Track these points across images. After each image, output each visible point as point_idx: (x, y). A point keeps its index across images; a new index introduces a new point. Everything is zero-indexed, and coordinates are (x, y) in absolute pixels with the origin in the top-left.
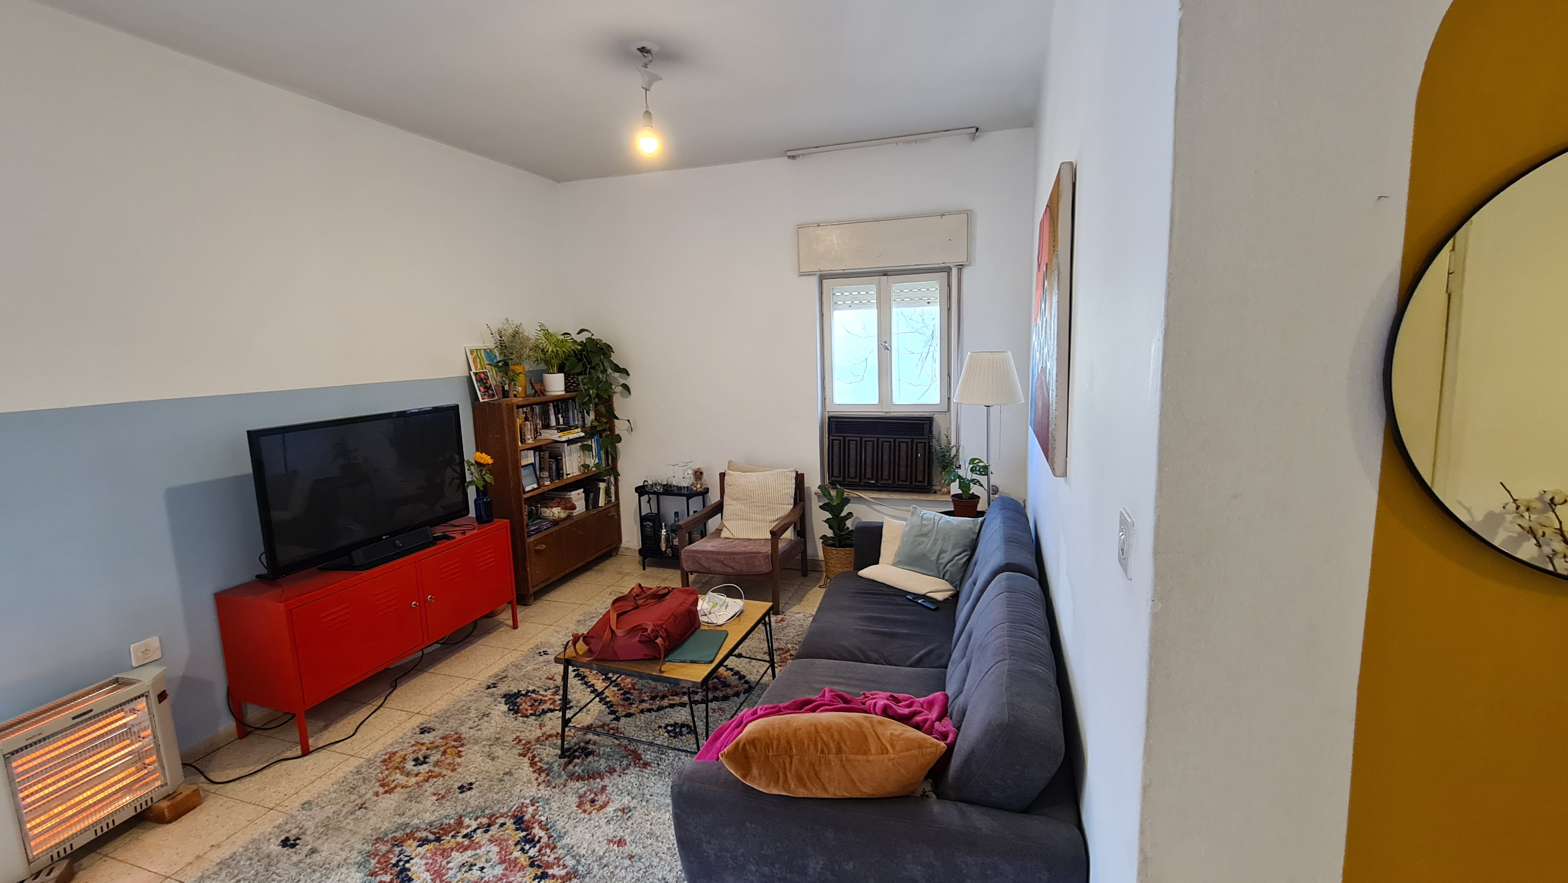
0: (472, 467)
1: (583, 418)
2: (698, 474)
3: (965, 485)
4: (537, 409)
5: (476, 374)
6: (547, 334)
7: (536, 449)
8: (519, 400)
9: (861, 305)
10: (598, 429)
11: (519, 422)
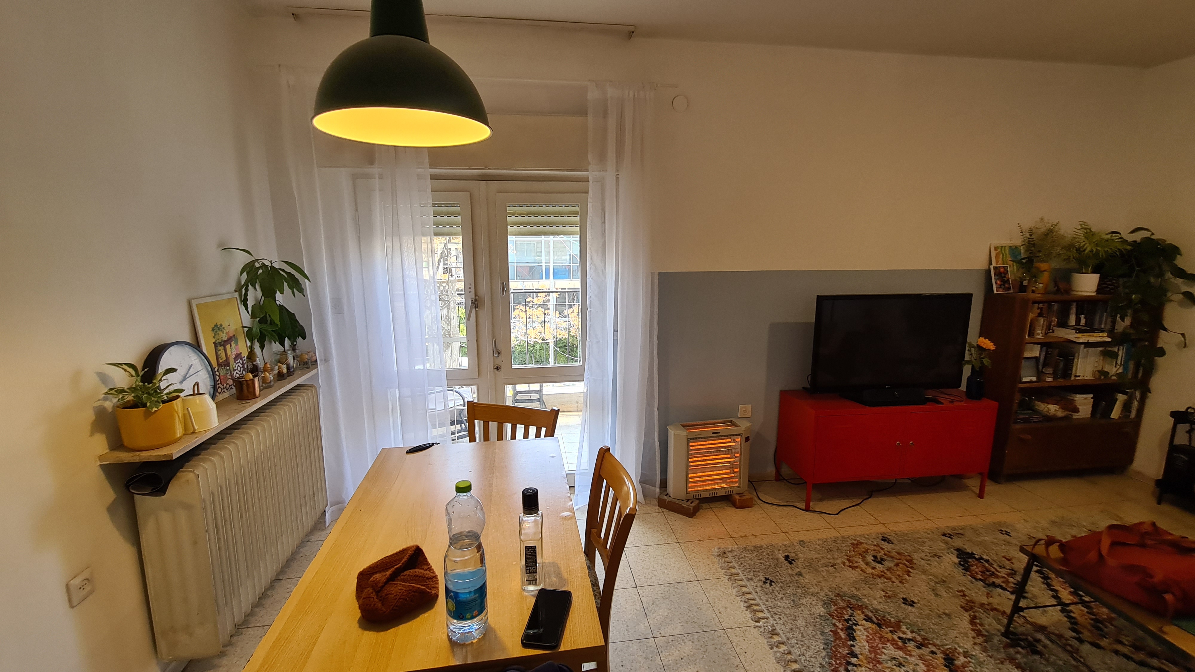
1: (1114, 322)
4: (1056, 307)
5: (995, 268)
6: (1089, 233)
7: (1042, 344)
8: (1037, 296)
10: (1133, 337)
11: (1031, 316)
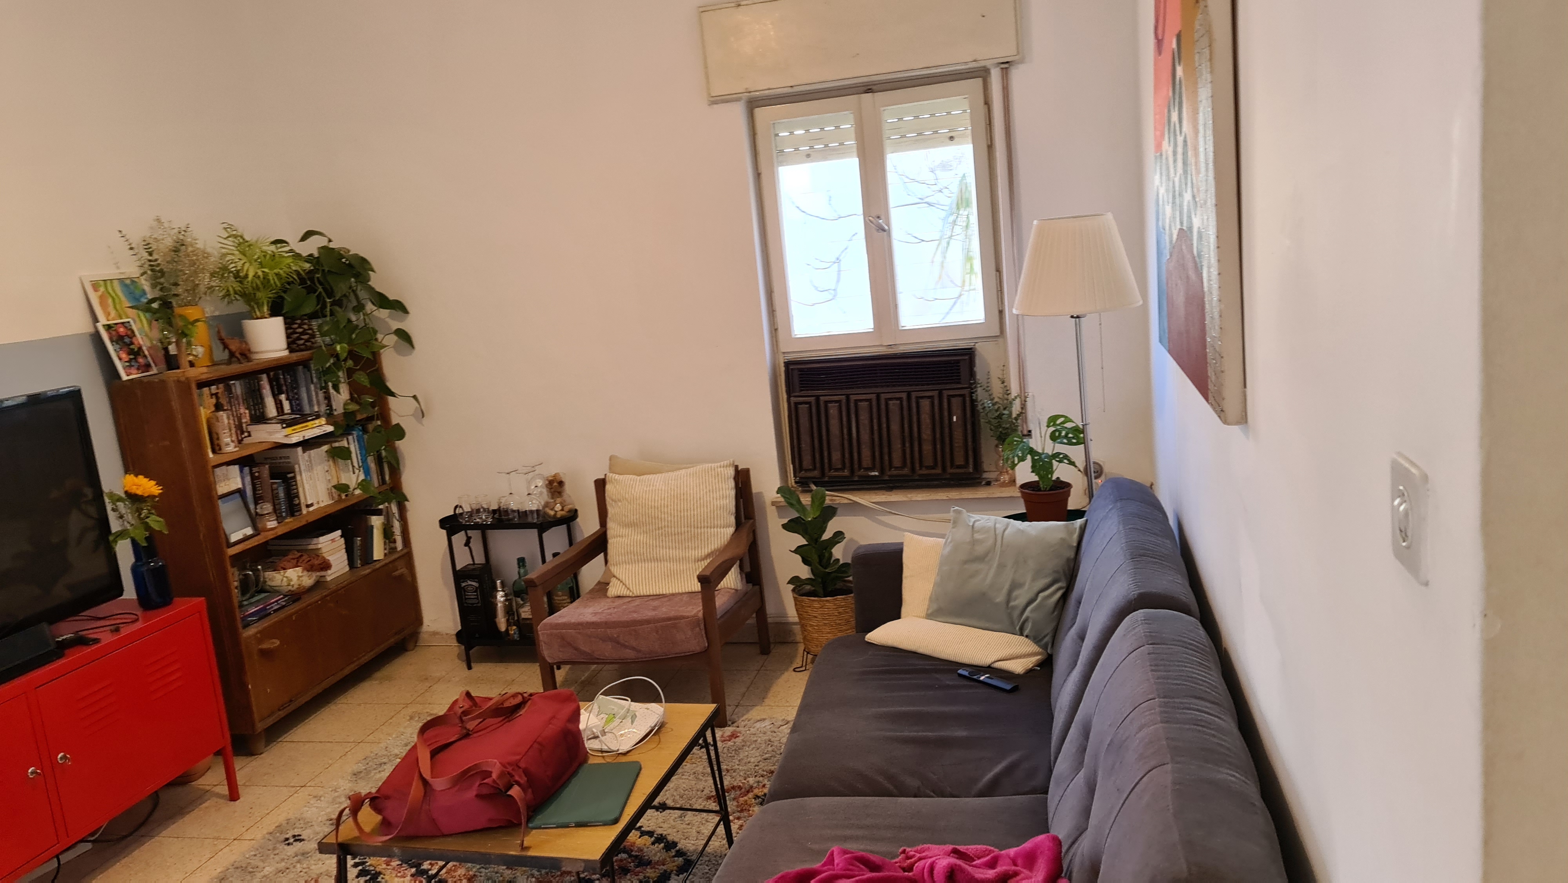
0: (120, 505)
1: (328, 398)
2: (556, 486)
3: (1042, 465)
4: (238, 387)
5: (108, 327)
6: (244, 246)
7: (243, 462)
8: (201, 372)
9: (827, 153)
10: (359, 417)
11: (204, 413)
